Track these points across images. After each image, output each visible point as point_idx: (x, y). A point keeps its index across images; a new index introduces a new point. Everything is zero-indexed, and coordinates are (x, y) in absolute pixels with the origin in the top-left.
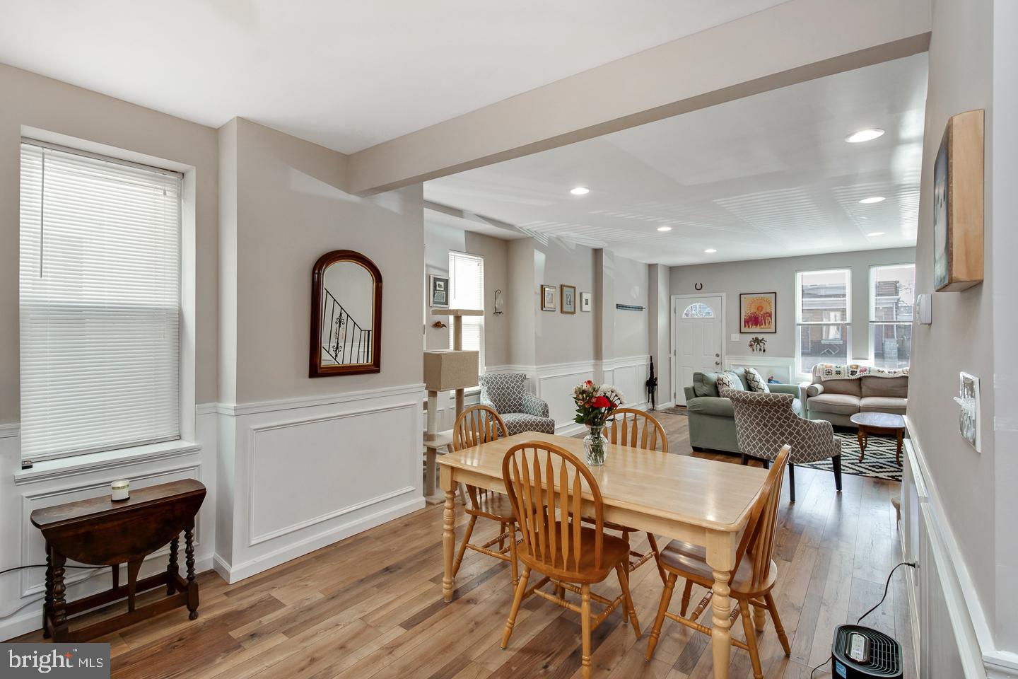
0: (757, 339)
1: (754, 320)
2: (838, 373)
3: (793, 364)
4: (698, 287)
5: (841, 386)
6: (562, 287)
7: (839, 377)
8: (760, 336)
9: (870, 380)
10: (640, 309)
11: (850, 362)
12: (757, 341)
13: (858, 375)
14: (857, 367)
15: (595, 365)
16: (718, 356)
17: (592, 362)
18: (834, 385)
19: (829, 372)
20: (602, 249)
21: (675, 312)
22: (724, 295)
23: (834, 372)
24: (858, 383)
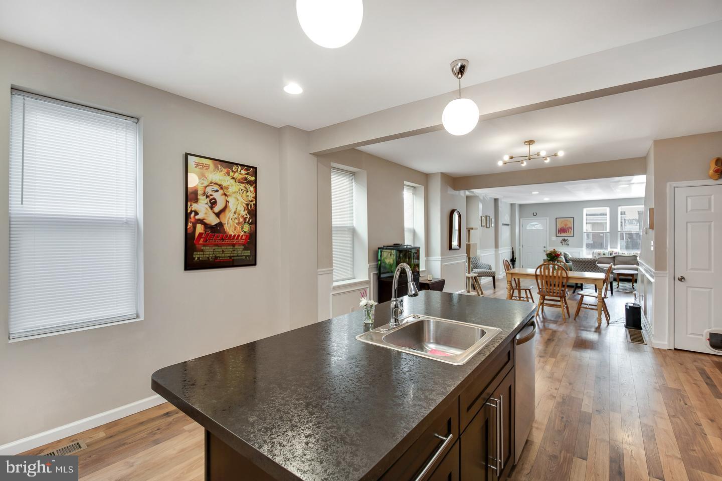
0: (564, 239)
1: (562, 230)
2: (604, 254)
3: (582, 251)
4: (535, 214)
5: (605, 260)
6: (486, 216)
7: (604, 256)
8: (566, 238)
9: (618, 257)
10: (508, 225)
11: (609, 250)
12: (564, 240)
13: (613, 255)
14: (613, 252)
15: (496, 251)
16: (545, 247)
17: (494, 249)
18: (602, 260)
19: (600, 254)
20: (498, 199)
21: (522, 226)
22: (548, 219)
23: (602, 254)
24: (613, 259)
